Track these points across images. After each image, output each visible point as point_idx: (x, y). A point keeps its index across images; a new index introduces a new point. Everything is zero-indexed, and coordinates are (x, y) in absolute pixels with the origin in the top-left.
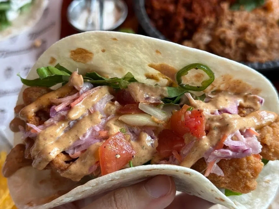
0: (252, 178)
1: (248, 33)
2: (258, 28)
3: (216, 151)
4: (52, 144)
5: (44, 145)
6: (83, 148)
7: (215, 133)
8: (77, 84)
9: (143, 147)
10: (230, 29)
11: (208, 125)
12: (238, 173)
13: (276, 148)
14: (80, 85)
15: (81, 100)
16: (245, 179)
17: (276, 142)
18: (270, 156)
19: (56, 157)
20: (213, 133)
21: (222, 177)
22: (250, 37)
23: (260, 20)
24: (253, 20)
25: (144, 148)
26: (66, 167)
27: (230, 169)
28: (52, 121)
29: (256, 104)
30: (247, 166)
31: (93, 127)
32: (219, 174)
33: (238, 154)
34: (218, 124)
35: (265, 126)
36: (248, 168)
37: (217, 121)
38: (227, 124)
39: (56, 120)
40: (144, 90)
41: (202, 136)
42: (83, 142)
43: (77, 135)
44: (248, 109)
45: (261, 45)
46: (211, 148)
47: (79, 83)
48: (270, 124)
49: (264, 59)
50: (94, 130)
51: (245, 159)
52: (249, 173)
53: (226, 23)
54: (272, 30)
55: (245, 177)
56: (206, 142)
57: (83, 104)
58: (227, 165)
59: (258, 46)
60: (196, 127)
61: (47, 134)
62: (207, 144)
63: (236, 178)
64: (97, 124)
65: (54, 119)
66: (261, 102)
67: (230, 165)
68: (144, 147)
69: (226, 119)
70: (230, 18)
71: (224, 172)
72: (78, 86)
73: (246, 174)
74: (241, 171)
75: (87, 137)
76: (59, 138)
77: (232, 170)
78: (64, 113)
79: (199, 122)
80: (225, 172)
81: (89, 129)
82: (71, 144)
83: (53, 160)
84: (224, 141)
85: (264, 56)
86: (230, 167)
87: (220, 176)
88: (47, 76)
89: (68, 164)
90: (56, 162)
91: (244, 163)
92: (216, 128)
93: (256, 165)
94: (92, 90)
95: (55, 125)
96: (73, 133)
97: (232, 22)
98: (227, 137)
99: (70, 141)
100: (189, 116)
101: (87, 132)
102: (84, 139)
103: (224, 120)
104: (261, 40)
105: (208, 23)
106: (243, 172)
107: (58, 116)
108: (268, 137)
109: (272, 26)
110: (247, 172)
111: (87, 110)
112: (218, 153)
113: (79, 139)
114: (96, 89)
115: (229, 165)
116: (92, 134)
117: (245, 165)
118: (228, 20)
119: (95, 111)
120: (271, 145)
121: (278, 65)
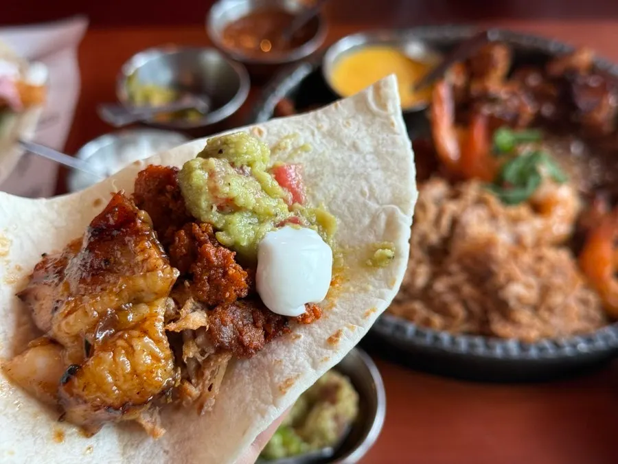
45: (519, 299)
49: (533, 334)
85: (531, 326)
121: (568, 351)
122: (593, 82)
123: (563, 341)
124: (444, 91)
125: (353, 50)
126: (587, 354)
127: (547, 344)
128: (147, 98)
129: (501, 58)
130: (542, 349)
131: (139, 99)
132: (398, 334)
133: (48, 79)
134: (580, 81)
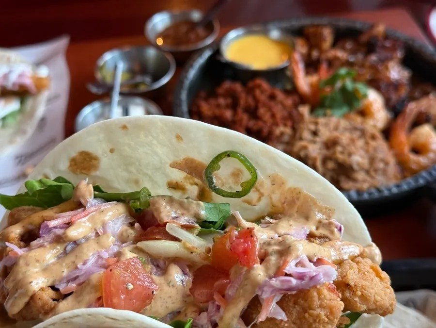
0: (327, 323)
1: (339, 149)
2: (353, 141)
3: (273, 280)
4: (37, 272)
5: (25, 272)
6: (81, 279)
7: (273, 259)
8: (84, 197)
9: (169, 284)
10: (314, 142)
11: (263, 251)
12: (307, 315)
13: (364, 291)
14: (89, 197)
15: (87, 213)
16: (317, 324)
17: (363, 282)
18: (356, 301)
19: (40, 290)
20: (270, 260)
21: (285, 322)
22: (342, 153)
23: (355, 129)
24: (346, 129)
25: (171, 284)
26: (53, 306)
27: (295, 310)
28: (41, 241)
29: (332, 232)
30: (318, 304)
31: (99, 253)
32: (280, 318)
33: (303, 282)
34: (276, 248)
35: (346, 260)
36: (321, 306)
37: (275, 244)
38: (288, 246)
39: (47, 242)
40: (171, 206)
41: (255, 264)
42: (83, 273)
43: (74, 262)
44: (322, 239)
45: (358, 164)
46: (267, 279)
47: (87, 194)
48: (353, 259)
49: (365, 186)
50: (100, 257)
51: (315, 294)
52: (322, 313)
53: (307, 135)
54: (373, 143)
55: (317, 321)
56: (259, 272)
57: (88, 220)
58: (291, 304)
59: (355, 167)
60: (245, 252)
61: (31, 257)
62: (262, 274)
63: (305, 323)
64: (106, 248)
65: (44, 240)
66: (340, 230)
67: (296, 303)
68: (170, 282)
69: (287, 241)
70: (312, 127)
71: (286, 314)
72: (85, 199)
73: (318, 316)
74: (311, 311)
75: (89, 264)
76: (48, 265)
77: (299, 311)
78: (59, 232)
79: (249, 243)
80: (288, 314)
81: (93, 255)
82: (65, 274)
83: (35, 294)
84: (284, 269)
85: (364, 181)
86: (295, 307)
87: (282, 321)
88: (38, 188)
89: (55, 302)
90: (38, 297)
91: (314, 299)
92: (273, 253)
93: (332, 302)
94: (104, 204)
95: (45, 247)
96: (69, 259)
97: (315, 133)
98: (288, 262)
99: (63, 270)
100: (236, 237)
101: (91, 258)
102: (84, 267)
103: (285, 242)
104: (358, 159)
105: (282, 134)
106: (313, 313)
107: (51, 234)
108: (352, 274)
109: (373, 137)
110: (320, 314)
111: (93, 230)
112: (276, 281)
113: (77, 268)
114: (110, 204)
115: (294, 304)
116: (96, 262)
117: (316, 302)
118: (309, 130)
119: (105, 232)
120: (355, 285)
121: (386, 193)
122: (388, 44)
123: (383, 188)
124: (297, 56)
125: (238, 37)
126: (397, 194)
127: (373, 190)
129: (328, 34)
130: (370, 194)
134: (379, 44)
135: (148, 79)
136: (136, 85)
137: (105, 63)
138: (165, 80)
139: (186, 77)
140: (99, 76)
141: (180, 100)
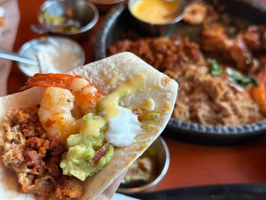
128: (52, 21)
130: (239, 130)
131: (48, 22)
132: (175, 126)
133: (5, 14)
135: (78, 24)
136: (69, 28)
137: (46, 9)
138: (90, 26)
139: (106, 25)
140: (41, 20)
141: (101, 43)
